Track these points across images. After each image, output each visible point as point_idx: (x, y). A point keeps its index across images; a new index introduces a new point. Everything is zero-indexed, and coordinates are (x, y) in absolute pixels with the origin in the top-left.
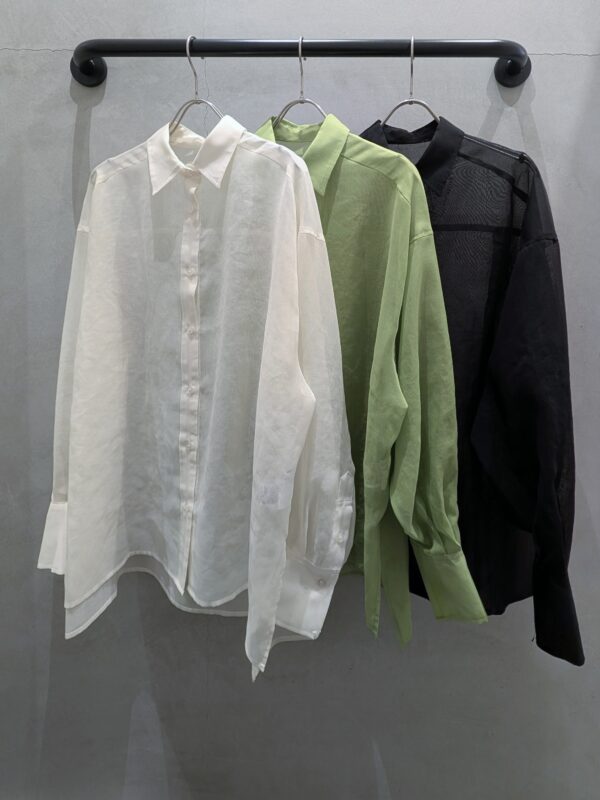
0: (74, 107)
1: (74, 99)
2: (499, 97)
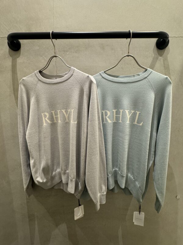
0: (11, 59)
1: (11, 56)
2: (157, 53)
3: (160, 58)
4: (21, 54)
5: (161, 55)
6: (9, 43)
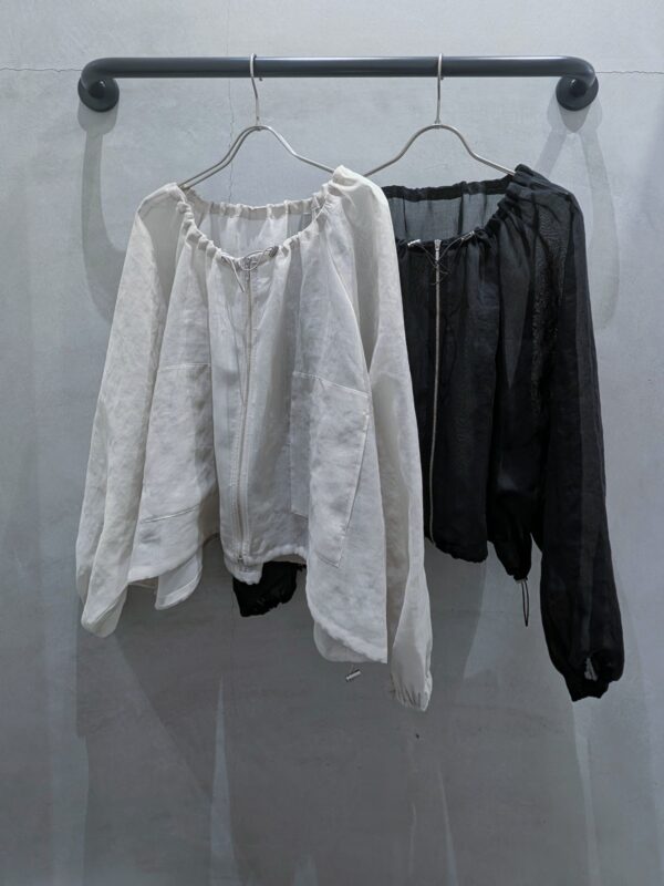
0: (84, 136)
1: (83, 126)
2: (562, 122)
3: (572, 135)
4: (117, 122)
5: (575, 129)
6: (84, 85)
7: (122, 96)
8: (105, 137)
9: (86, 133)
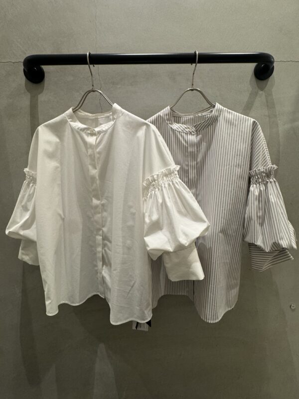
1: (28, 91)
2: (256, 86)
3: (261, 92)
4: (45, 88)
5: (262, 89)
6: (26, 70)
7: (46, 75)
8: (40, 96)
9: (29, 94)
